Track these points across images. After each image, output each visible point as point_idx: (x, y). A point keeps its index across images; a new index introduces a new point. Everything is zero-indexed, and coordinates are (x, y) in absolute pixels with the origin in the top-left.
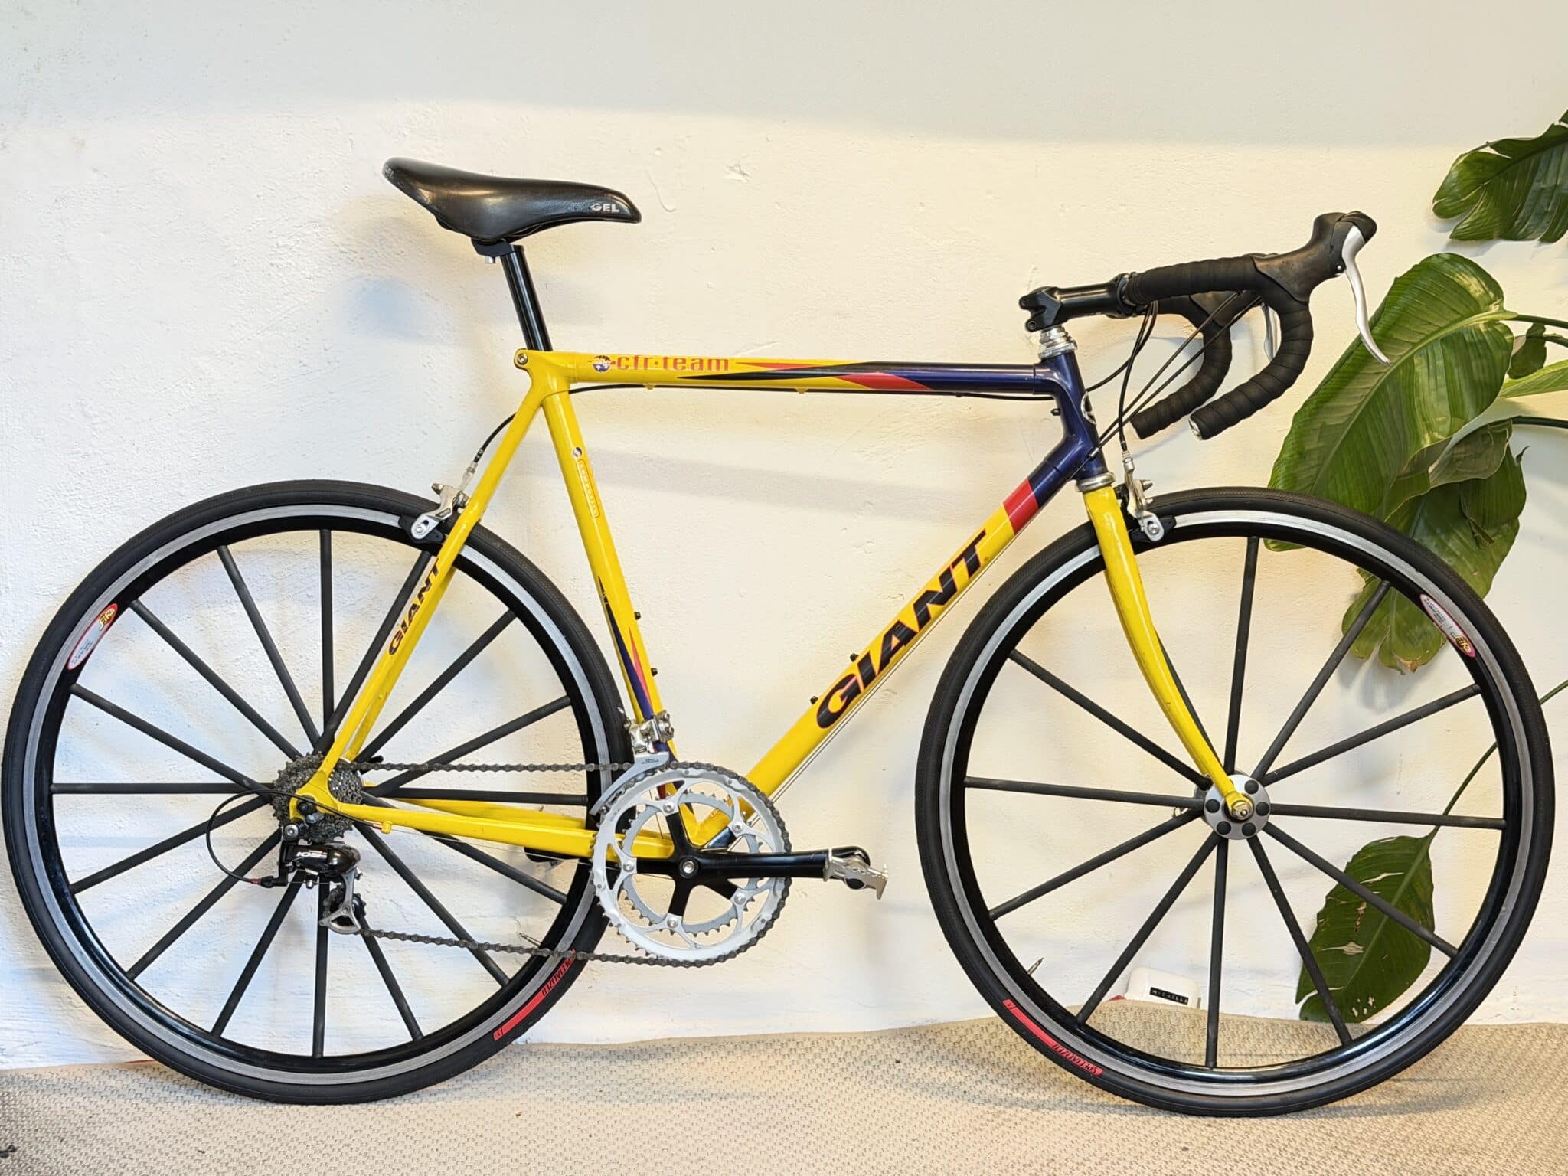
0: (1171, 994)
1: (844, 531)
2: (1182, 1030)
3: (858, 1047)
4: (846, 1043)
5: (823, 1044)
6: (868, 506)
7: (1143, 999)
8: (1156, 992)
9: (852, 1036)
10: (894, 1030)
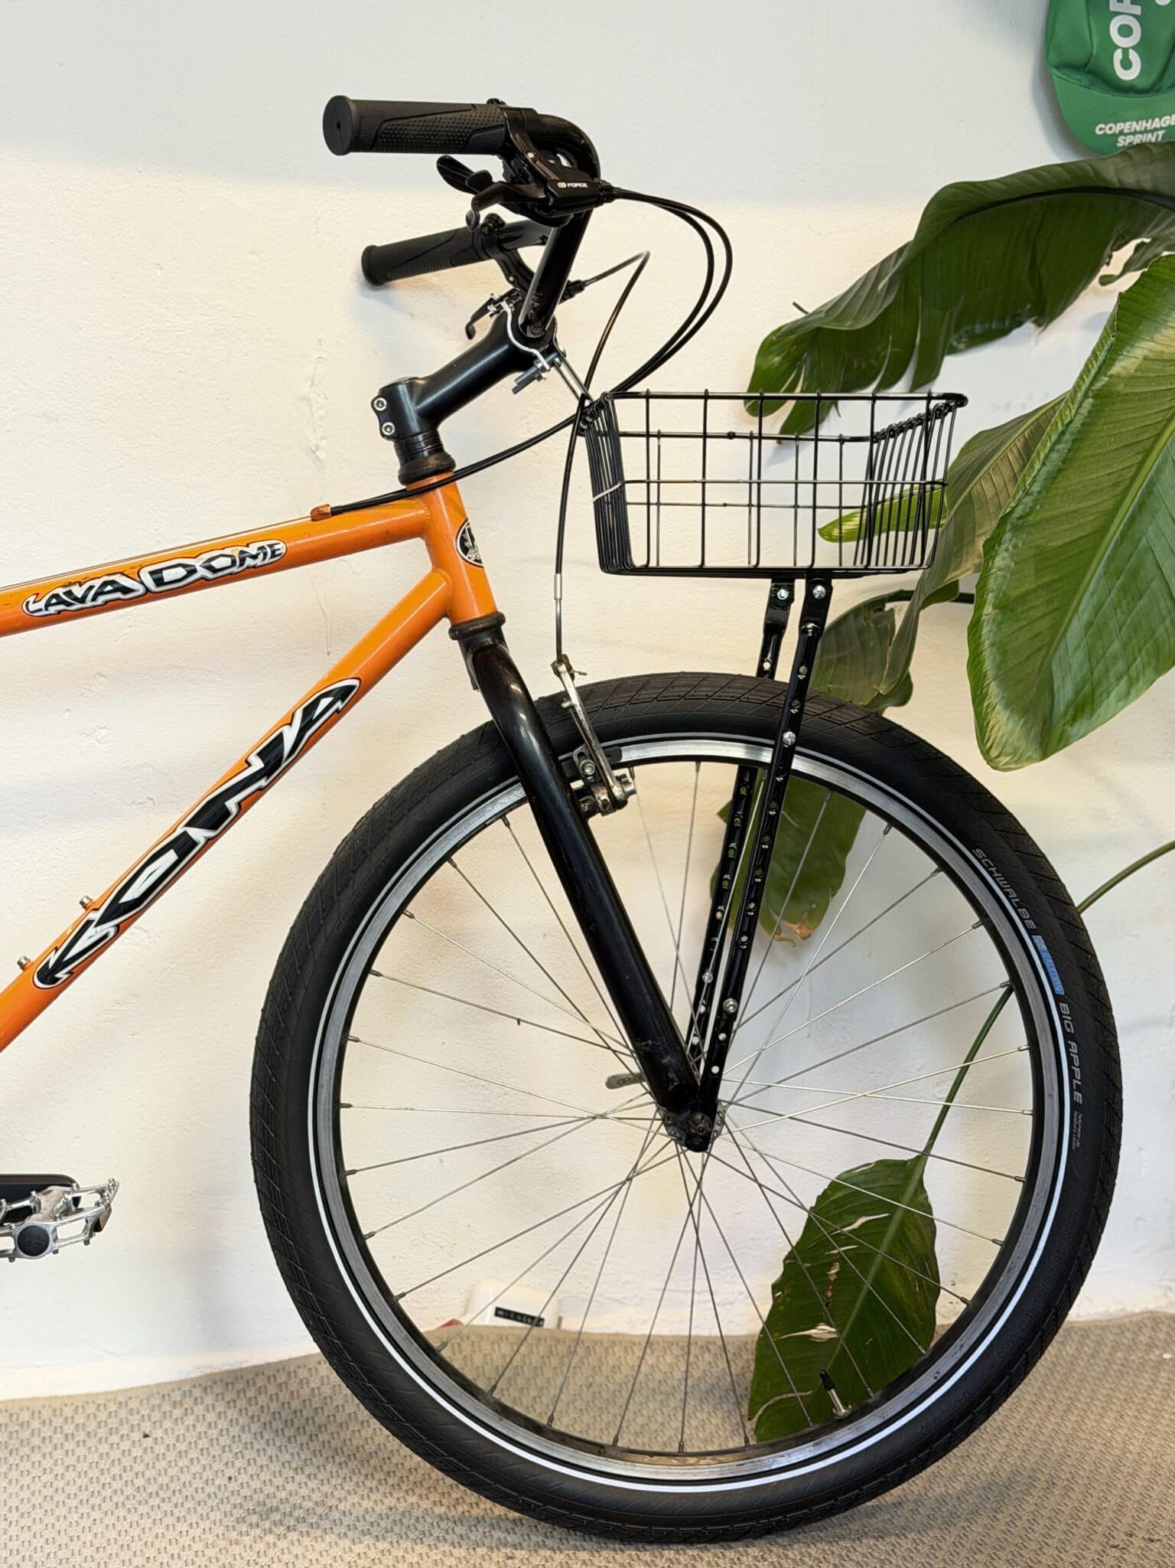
0: (522, 1315)
1: (68, 713)
2: (533, 1361)
3: (95, 1416)
4: (80, 1410)
5: (46, 1414)
6: (103, 679)
7: (487, 1322)
8: (502, 1313)
9: (90, 1399)
10: (148, 1386)
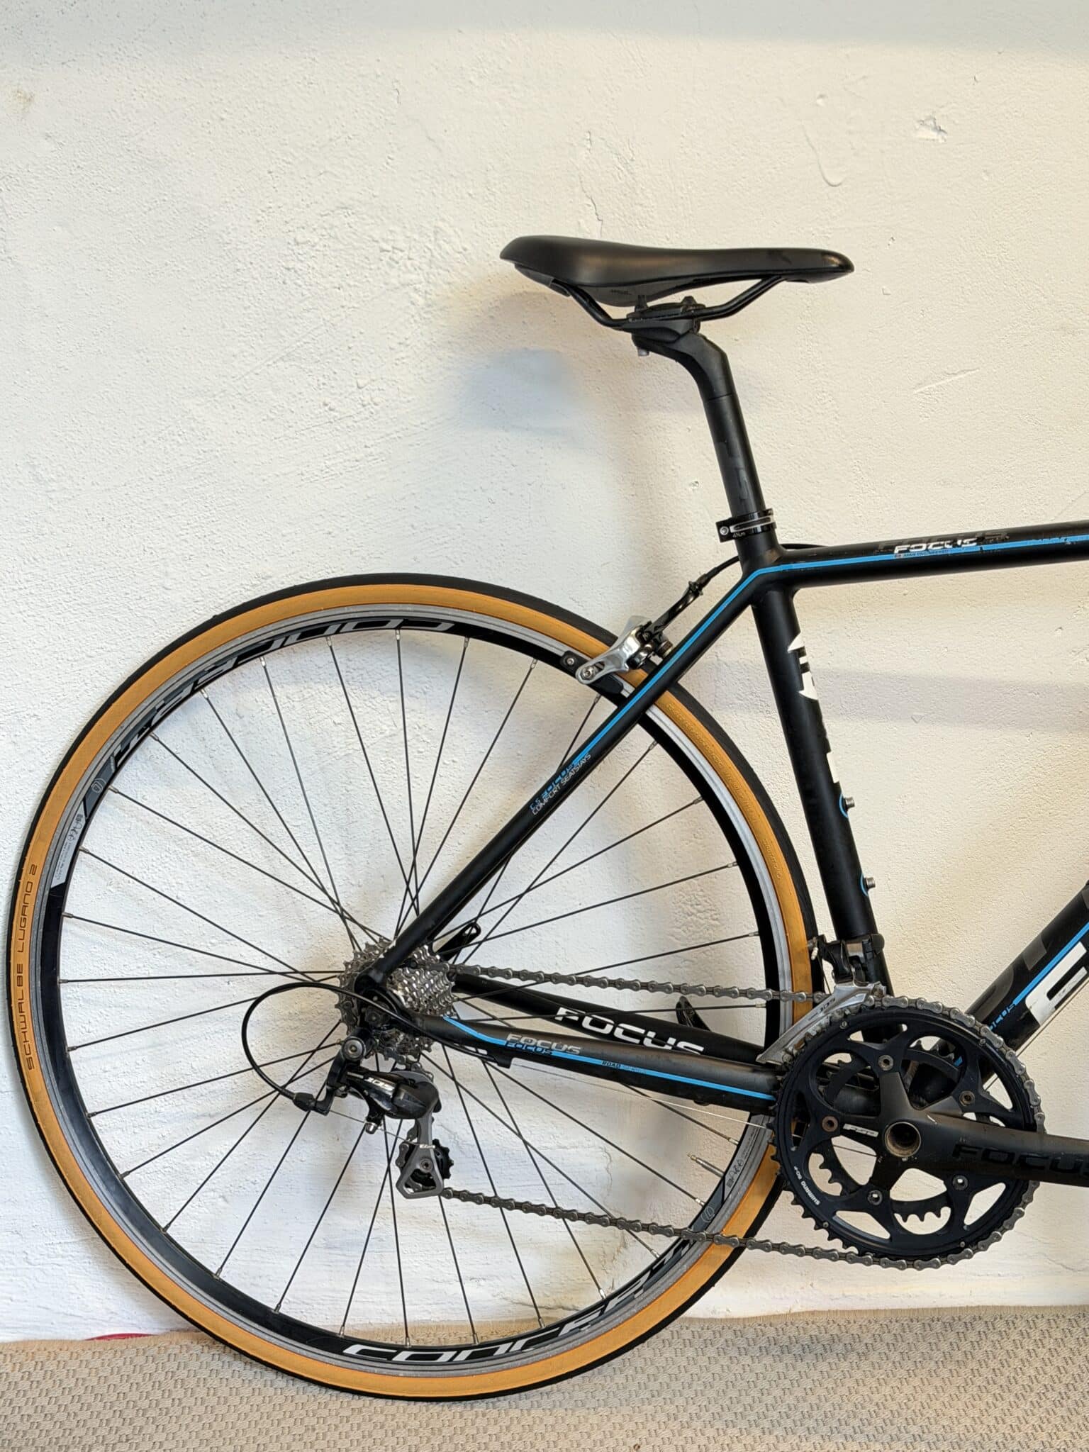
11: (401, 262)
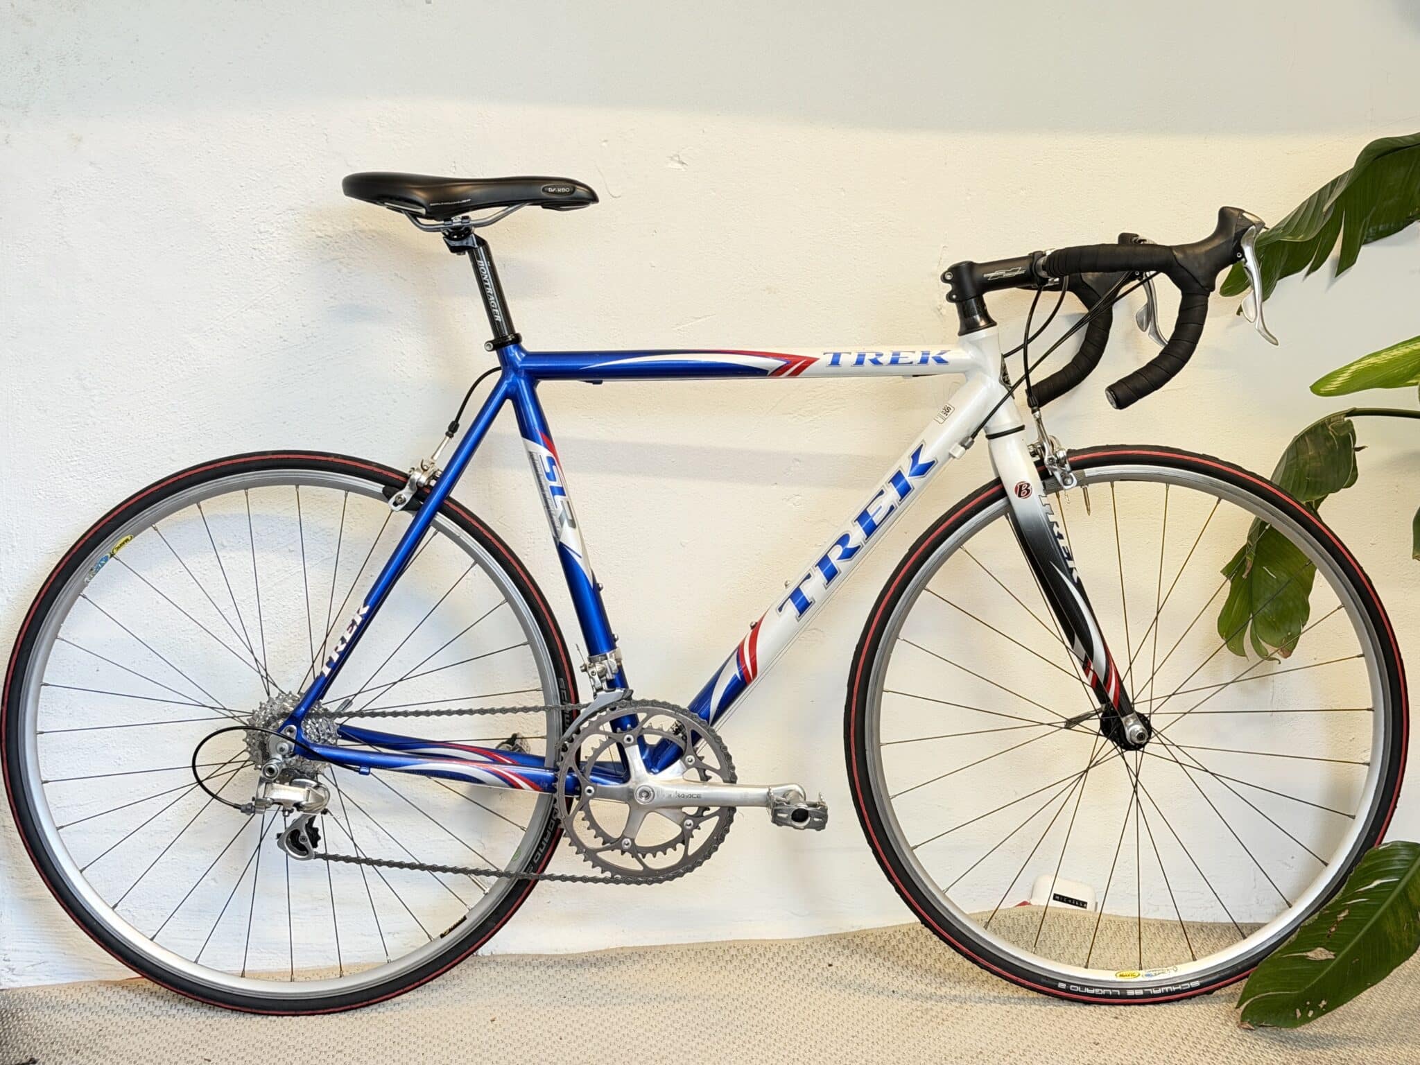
0: (1072, 899)
1: (775, 485)
2: (1083, 932)
3: (793, 952)
4: (782, 949)
5: (761, 950)
6: (798, 463)
7: (1048, 904)
8: (1057, 898)
9: (786, 943)
10: (824, 936)
11: (331, 244)
